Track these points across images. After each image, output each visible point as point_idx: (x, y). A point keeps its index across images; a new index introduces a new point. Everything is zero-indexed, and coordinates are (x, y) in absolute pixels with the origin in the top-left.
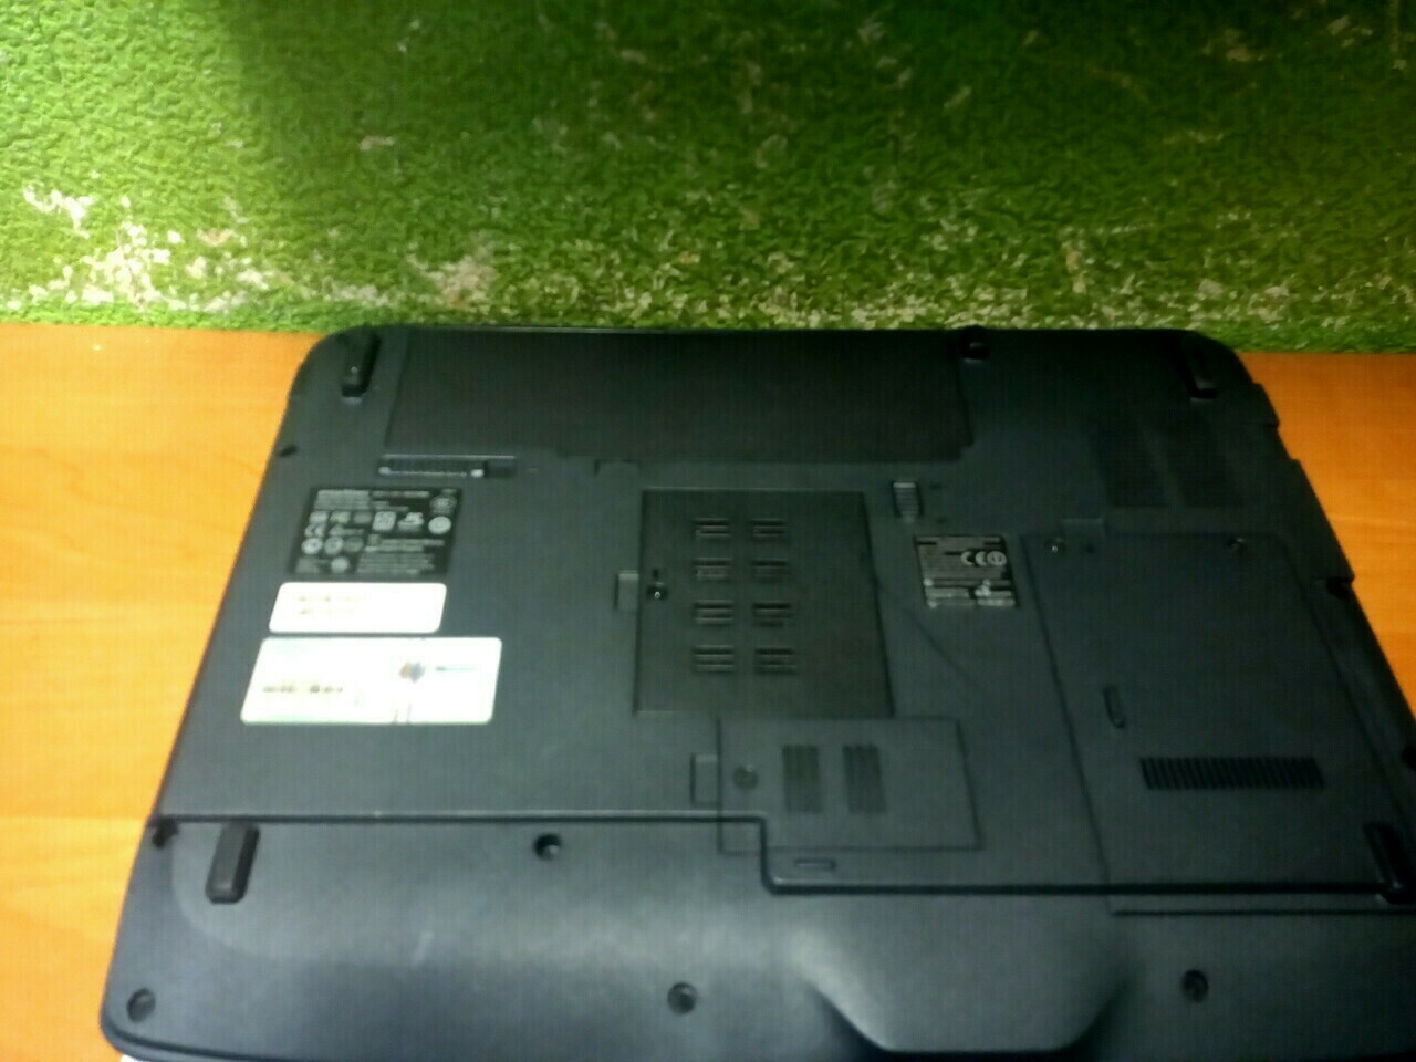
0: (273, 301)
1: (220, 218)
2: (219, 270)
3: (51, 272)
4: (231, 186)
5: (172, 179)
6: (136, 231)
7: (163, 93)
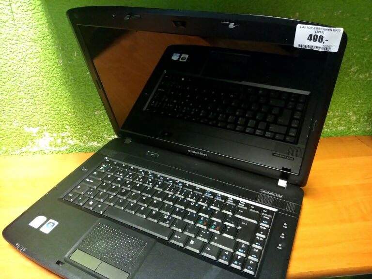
0: (75, 147)
1: (65, 130)
2: (64, 141)
3: (27, 144)
4: (68, 123)
5: (55, 123)
6: (47, 134)
7: (56, 106)
